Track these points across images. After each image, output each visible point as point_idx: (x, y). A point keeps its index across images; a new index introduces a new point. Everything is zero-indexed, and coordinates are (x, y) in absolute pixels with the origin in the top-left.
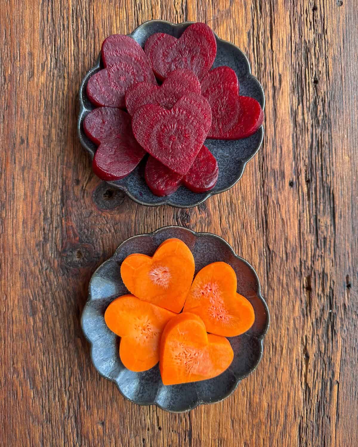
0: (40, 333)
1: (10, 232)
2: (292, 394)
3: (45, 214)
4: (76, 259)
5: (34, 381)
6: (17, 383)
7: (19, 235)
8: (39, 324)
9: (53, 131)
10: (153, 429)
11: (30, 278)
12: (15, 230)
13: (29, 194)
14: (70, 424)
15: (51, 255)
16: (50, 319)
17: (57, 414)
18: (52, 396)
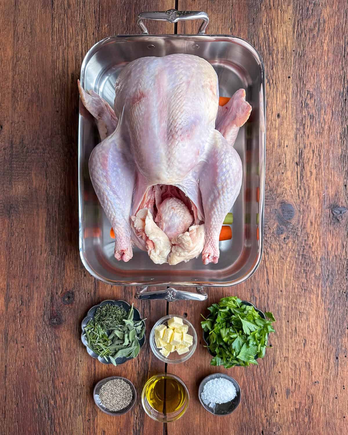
0: (41, 349)
1: (31, 310)
2: (132, 375)
3: (45, 305)
4: (55, 321)
5: (37, 366)
6: (31, 367)
7: (35, 312)
8: (41, 345)
9: (49, 275)
10: (81, 386)
11: (38, 328)
12: (33, 310)
13: (39, 297)
14: (51, 383)
15: (46, 320)
16: (45, 343)
17: (46, 379)
18: (44, 372)
